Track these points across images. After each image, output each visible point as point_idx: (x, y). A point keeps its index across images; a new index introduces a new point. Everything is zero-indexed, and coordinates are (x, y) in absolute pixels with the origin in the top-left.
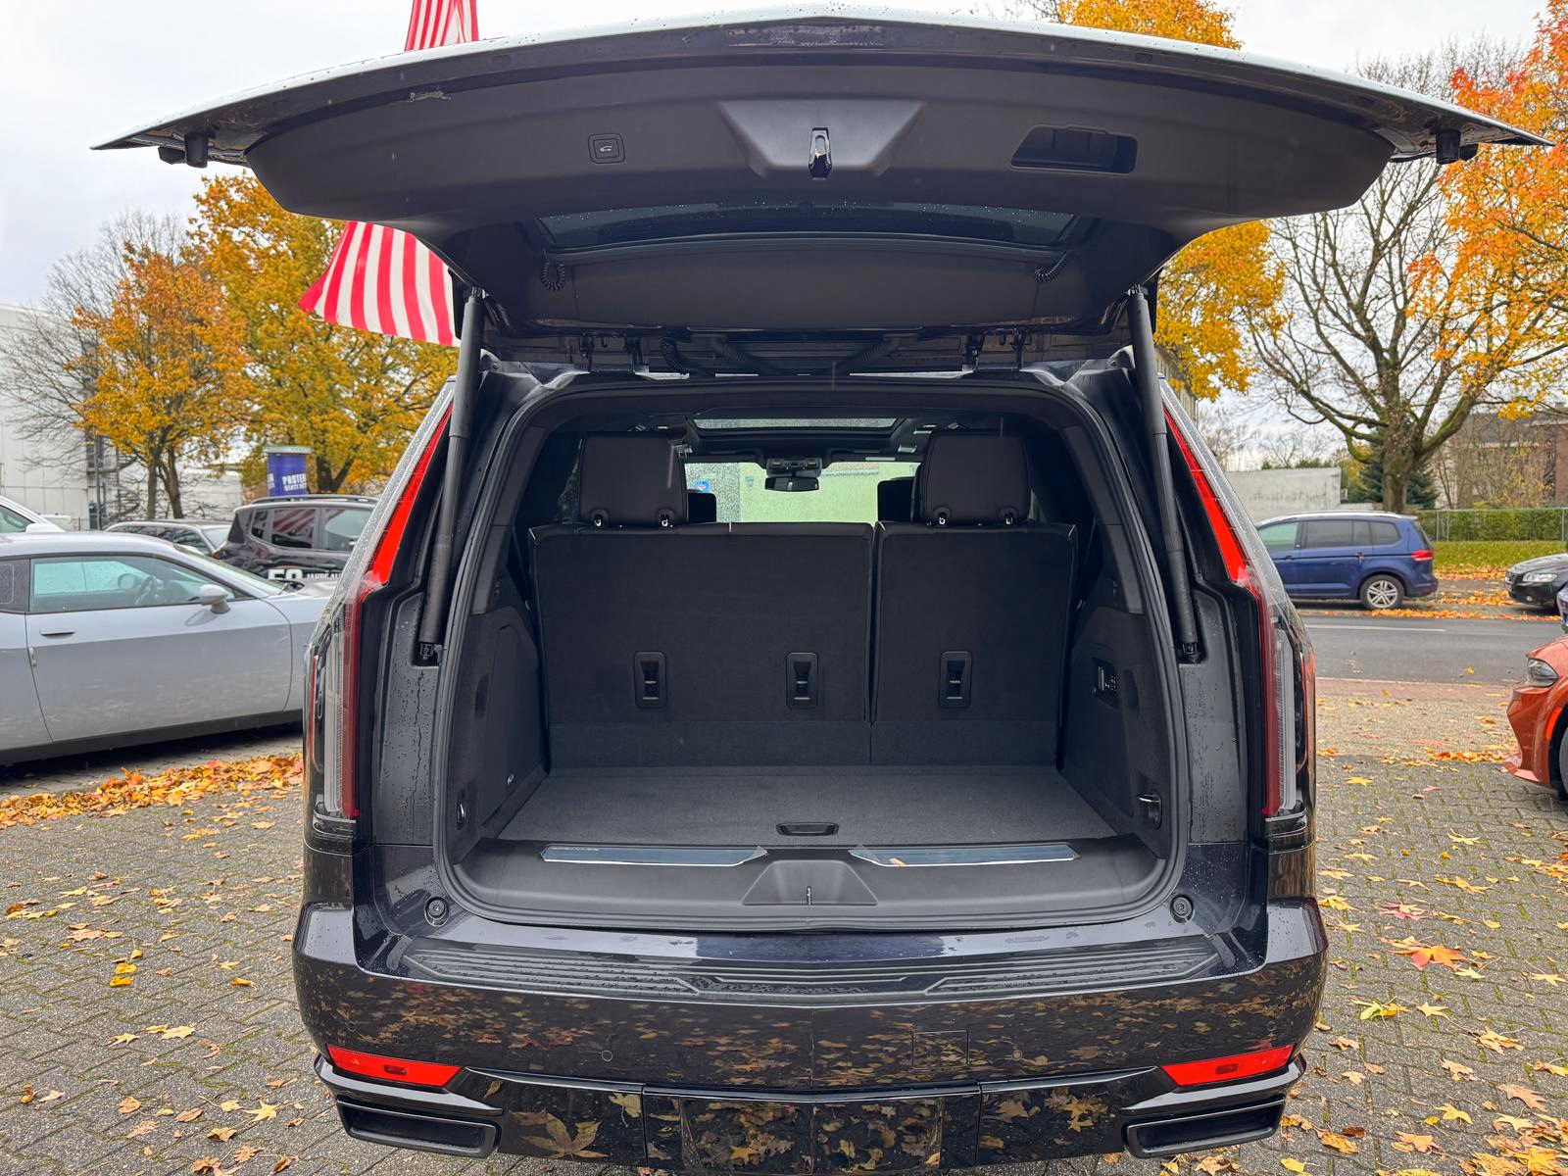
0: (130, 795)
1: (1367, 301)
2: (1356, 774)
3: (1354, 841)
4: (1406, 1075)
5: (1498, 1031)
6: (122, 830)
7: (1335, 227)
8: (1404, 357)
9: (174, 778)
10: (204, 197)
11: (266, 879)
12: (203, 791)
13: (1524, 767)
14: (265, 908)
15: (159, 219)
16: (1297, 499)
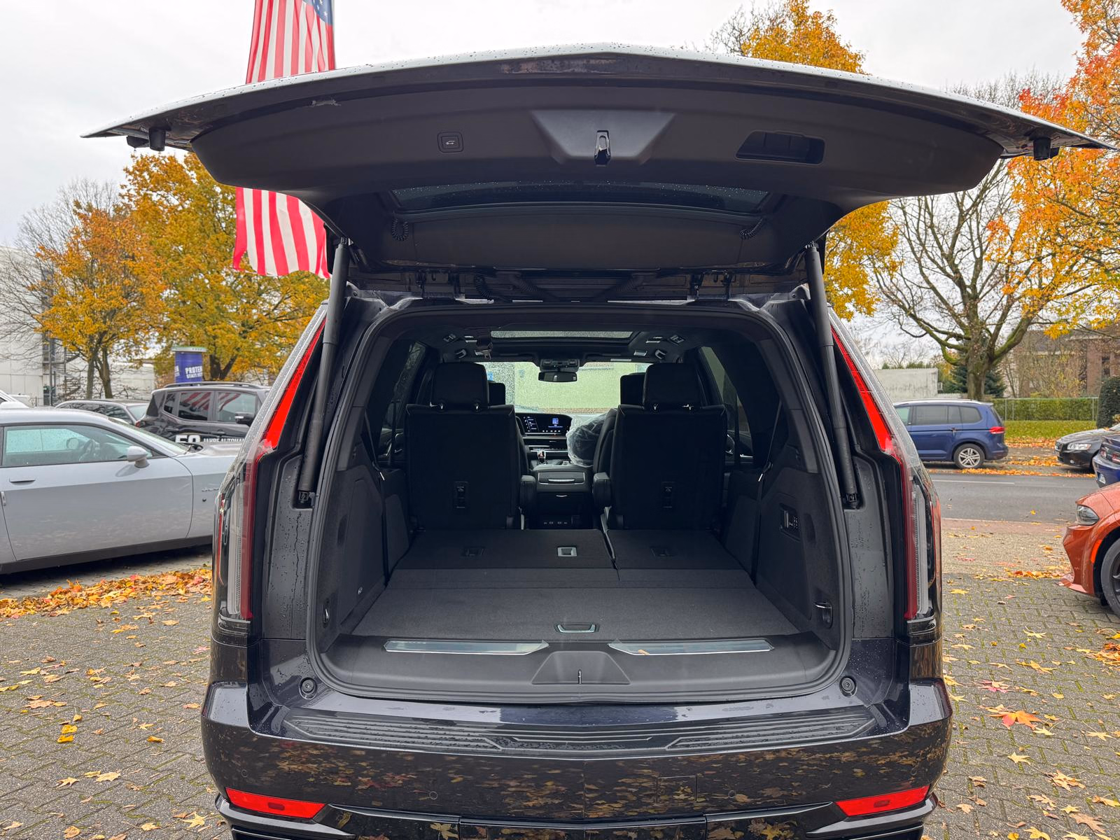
0: (73, 600)
1: (955, 252)
2: (958, 587)
3: (958, 636)
4: (1002, 806)
5: (1066, 774)
6: (67, 626)
7: (932, 201)
8: (981, 291)
9: (105, 588)
10: (131, 170)
11: (172, 662)
12: (126, 596)
13: (1075, 582)
14: (172, 684)
15: (101, 185)
16: (908, 391)
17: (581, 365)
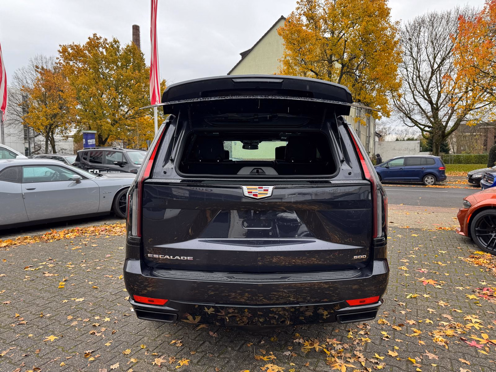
0: (54, 237)
1: (429, 88)
2: (414, 233)
3: (411, 252)
4: (417, 312)
5: (444, 301)
6: (53, 246)
7: (420, 65)
8: (440, 106)
9: (66, 232)
10: (61, 51)
11: (98, 260)
12: (75, 236)
13: (461, 231)
14: (99, 268)
15: (48, 57)
16: (406, 151)
17: (260, 143)
